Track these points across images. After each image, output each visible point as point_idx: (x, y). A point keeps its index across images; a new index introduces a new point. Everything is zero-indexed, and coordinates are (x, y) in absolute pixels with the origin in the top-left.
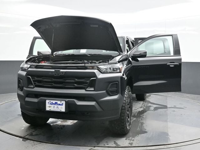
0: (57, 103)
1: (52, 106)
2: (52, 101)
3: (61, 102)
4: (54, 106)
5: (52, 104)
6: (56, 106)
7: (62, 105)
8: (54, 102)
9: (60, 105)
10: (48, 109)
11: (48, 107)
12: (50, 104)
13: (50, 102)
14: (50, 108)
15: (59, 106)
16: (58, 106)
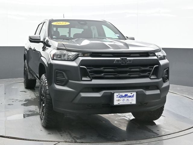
0: (127, 95)
1: (122, 99)
2: (121, 94)
3: (132, 94)
4: (124, 99)
5: (121, 97)
6: (126, 99)
7: (133, 97)
8: (124, 94)
9: (130, 97)
10: (116, 103)
11: (117, 100)
12: (119, 97)
13: (119, 95)
14: (119, 102)
15: (130, 99)
16: (128, 98)
